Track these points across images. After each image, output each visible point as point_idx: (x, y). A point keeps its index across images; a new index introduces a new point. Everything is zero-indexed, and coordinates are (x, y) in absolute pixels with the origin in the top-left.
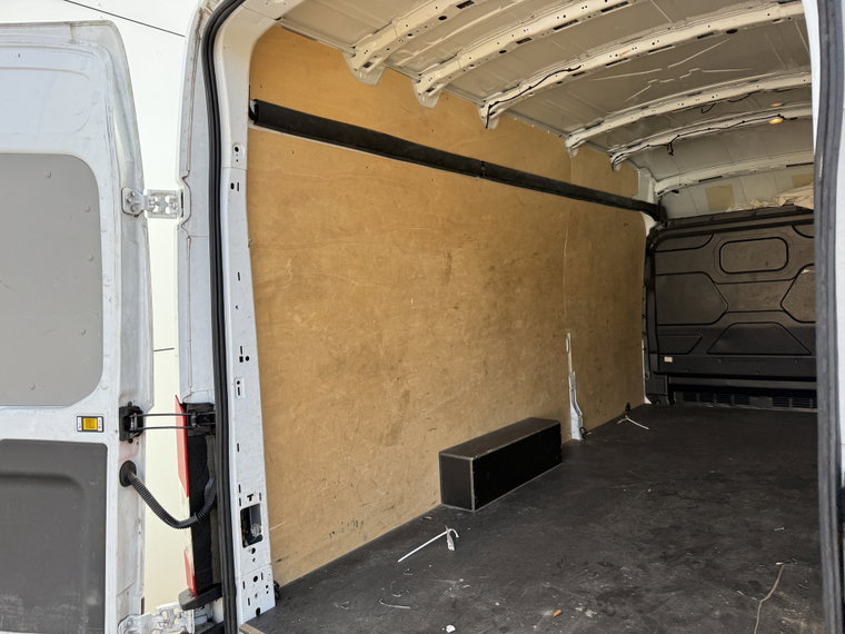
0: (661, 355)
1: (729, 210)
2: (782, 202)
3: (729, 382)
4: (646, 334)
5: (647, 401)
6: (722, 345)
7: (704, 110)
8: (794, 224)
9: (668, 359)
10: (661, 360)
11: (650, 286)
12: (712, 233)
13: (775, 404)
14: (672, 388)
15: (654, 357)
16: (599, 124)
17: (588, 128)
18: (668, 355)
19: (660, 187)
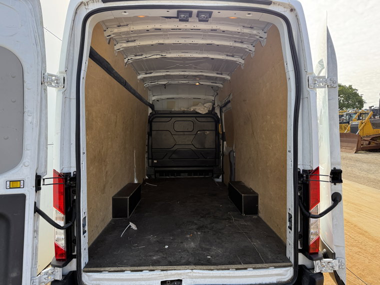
0: (153, 159)
1: (173, 110)
2: (192, 110)
3: (175, 169)
4: (148, 152)
5: (147, 178)
6: (174, 156)
7: (185, 77)
8: (196, 117)
9: (155, 161)
10: (152, 162)
11: (150, 134)
12: (172, 117)
13: (188, 175)
14: (156, 172)
15: (150, 161)
16: (151, 73)
17: (146, 74)
18: (155, 160)
19: (154, 98)
